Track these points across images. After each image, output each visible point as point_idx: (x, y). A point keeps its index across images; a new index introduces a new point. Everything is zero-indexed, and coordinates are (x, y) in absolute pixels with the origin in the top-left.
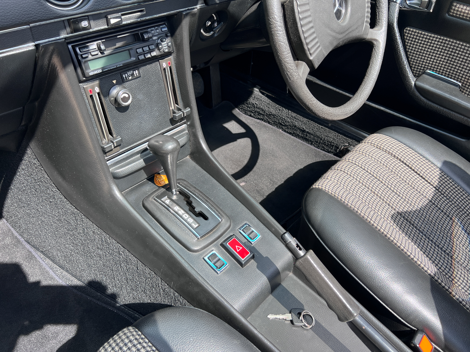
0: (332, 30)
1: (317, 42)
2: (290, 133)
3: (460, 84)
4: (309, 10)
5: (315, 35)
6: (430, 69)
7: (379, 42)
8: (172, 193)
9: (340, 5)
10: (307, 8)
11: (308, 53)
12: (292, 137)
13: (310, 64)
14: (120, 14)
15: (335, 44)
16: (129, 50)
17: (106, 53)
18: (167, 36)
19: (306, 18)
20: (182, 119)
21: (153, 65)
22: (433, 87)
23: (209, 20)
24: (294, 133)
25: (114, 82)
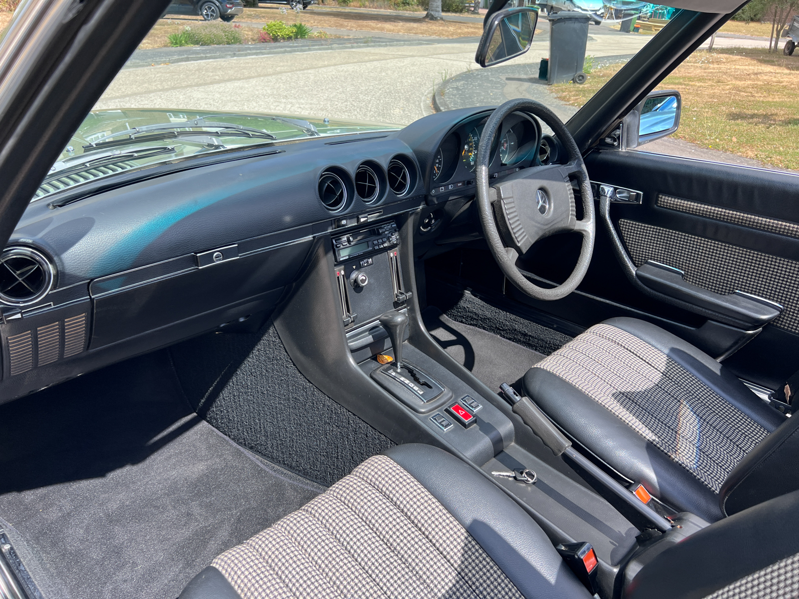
0: (537, 222)
1: (523, 232)
2: (510, 339)
3: (683, 272)
4: (514, 207)
5: (521, 226)
6: (651, 259)
7: (588, 232)
8: (397, 367)
9: (544, 202)
10: (512, 205)
11: (516, 240)
12: (513, 343)
13: (518, 250)
14: (366, 215)
15: (541, 233)
16: (367, 242)
17: (352, 243)
18: (396, 231)
19: (512, 213)
20: (403, 303)
21: (383, 254)
22: (652, 275)
23: (428, 218)
24: (515, 339)
25: (354, 267)
